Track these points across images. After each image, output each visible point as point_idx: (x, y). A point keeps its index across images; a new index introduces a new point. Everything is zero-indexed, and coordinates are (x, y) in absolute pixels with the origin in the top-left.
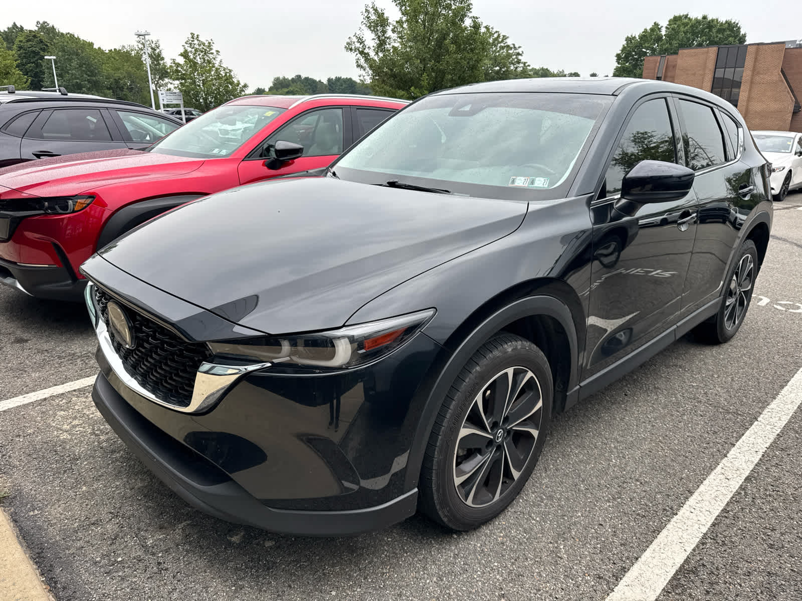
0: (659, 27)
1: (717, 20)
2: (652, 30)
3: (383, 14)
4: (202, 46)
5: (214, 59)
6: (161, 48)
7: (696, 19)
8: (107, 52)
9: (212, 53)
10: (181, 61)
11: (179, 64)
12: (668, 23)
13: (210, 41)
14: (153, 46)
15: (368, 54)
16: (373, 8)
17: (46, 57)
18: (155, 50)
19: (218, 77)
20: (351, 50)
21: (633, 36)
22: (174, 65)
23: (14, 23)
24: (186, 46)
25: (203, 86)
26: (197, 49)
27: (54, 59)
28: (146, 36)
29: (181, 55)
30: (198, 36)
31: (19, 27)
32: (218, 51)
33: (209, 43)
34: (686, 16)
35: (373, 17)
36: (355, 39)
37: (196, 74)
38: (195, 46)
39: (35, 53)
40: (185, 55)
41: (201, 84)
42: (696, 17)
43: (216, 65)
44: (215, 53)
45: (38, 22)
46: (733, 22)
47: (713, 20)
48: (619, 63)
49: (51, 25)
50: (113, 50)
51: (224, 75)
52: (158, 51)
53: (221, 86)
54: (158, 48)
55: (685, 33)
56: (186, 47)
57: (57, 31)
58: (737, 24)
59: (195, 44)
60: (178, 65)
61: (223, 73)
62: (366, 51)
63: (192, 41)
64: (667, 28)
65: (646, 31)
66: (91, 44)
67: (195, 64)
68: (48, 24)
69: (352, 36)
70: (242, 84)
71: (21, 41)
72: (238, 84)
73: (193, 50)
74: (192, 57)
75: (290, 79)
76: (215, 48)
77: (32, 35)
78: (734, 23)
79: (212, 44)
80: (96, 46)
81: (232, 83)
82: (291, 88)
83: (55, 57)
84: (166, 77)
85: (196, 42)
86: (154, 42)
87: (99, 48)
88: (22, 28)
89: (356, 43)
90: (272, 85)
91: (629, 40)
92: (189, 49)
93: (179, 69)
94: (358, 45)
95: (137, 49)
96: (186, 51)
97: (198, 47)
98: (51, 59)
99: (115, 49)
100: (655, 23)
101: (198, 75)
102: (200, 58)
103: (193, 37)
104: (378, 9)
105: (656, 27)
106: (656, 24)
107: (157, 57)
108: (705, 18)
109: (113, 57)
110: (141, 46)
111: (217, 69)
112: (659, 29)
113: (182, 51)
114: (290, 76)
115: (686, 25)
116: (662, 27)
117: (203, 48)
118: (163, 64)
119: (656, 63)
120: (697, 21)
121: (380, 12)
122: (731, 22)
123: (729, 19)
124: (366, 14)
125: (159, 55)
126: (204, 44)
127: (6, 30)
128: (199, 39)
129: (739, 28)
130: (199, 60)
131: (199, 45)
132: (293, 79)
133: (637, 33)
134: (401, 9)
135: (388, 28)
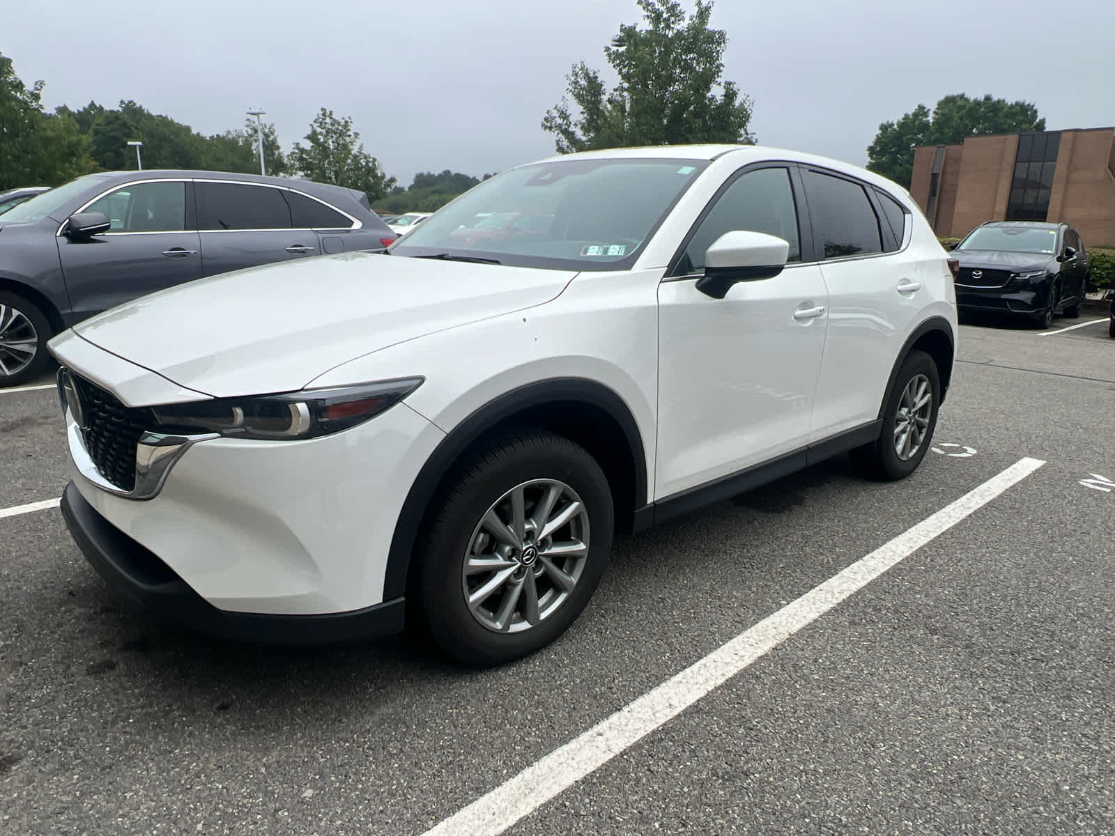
0: (926, 110)
1: (1004, 101)
2: (915, 115)
3: (596, 77)
4: (336, 126)
5: (352, 143)
6: (275, 134)
7: (975, 101)
8: (208, 138)
9: (349, 136)
10: (307, 145)
11: (303, 149)
12: (936, 107)
13: (347, 119)
14: (266, 130)
15: (573, 133)
16: (581, 69)
17: (129, 143)
18: (269, 136)
19: (357, 167)
20: (550, 128)
21: (890, 122)
22: (297, 151)
23: (93, 102)
24: (315, 125)
25: (336, 178)
26: (329, 129)
27: (139, 146)
28: (261, 115)
29: (308, 137)
30: (331, 113)
31: (98, 106)
32: (356, 134)
33: (346, 122)
34: (962, 97)
35: (583, 82)
36: (555, 113)
37: (326, 163)
38: (327, 126)
39: (115, 139)
40: (313, 137)
41: (333, 177)
42: (975, 97)
43: (353, 152)
44: (353, 136)
45: (122, 102)
46: (1026, 104)
47: (999, 101)
48: (872, 158)
49: (138, 105)
50: (215, 136)
51: (364, 164)
52: (272, 138)
53: (359, 179)
54: (272, 134)
55: (961, 118)
56: (315, 127)
57: (146, 112)
58: (1033, 106)
59: (326, 123)
60: (302, 151)
61: (363, 162)
62: (572, 129)
63: (323, 119)
64: (935, 112)
65: (906, 117)
66: (188, 129)
67: (326, 149)
68: (135, 104)
69: (551, 109)
70: (388, 177)
71: (98, 125)
72: (383, 177)
73: (324, 131)
74: (322, 140)
75: (436, 175)
76: (353, 128)
77: (113, 117)
78: (1029, 105)
79: (349, 123)
80: (194, 132)
81: (375, 176)
82: (437, 187)
83: (140, 143)
84: (281, 171)
85: (328, 120)
86: (268, 127)
87: (198, 134)
88: (101, 108)
89: (558, 119)
90: (412, 183)
91: (884, 128)
92: (319, 130)
93: (304, 156)
94: (559, 121)
95: (246, 135)
96: (314, 132)
97: (330, 127)
98: (135, 146)
99: (218, 136)
100: (919, 106)
101: (330, 163)
102: (333, 142)
103: (324, 115)
104: (589, 71)
105: (922, 111)
106: (921, 108)
107: (270, 146)
108: (988, 98)
109: (215, 146)
110: (250, 132)
111: (355, 156)
112: (926, 114)
113: (309, 131)
114: (437, 172)
115: (961, 108)
116: (929, 110)
117: (338, 129)
118: (279, 154)
119: (932, 155)
120: (977, 103)
121: (592, 75)
122: (1024, 104)
123: (1020, 99)
124: (573, 79)
125: (274, 142)
126: (339, 124)
127: (81, 110)
128: (333, 117)
129: (1036, 112)
130: (331, 143)
131: (333, 125)
132: (440, 175)
133: (896, 118)
134: (620, 72)
135: (603, 97)
